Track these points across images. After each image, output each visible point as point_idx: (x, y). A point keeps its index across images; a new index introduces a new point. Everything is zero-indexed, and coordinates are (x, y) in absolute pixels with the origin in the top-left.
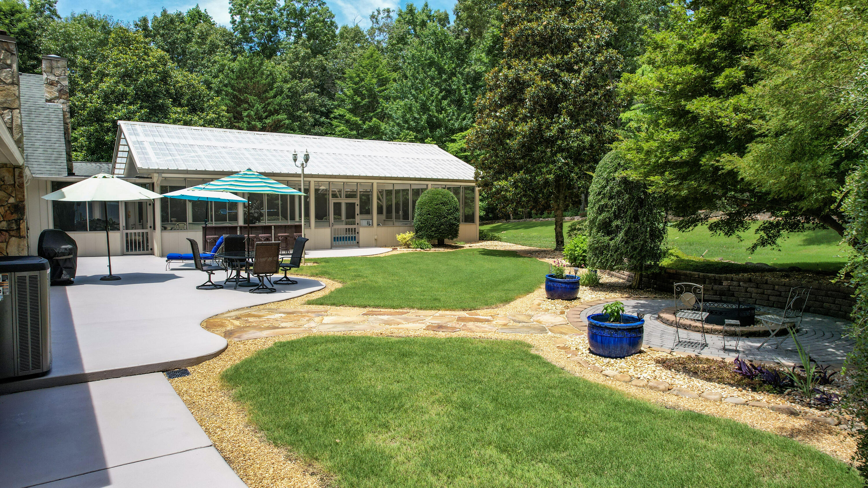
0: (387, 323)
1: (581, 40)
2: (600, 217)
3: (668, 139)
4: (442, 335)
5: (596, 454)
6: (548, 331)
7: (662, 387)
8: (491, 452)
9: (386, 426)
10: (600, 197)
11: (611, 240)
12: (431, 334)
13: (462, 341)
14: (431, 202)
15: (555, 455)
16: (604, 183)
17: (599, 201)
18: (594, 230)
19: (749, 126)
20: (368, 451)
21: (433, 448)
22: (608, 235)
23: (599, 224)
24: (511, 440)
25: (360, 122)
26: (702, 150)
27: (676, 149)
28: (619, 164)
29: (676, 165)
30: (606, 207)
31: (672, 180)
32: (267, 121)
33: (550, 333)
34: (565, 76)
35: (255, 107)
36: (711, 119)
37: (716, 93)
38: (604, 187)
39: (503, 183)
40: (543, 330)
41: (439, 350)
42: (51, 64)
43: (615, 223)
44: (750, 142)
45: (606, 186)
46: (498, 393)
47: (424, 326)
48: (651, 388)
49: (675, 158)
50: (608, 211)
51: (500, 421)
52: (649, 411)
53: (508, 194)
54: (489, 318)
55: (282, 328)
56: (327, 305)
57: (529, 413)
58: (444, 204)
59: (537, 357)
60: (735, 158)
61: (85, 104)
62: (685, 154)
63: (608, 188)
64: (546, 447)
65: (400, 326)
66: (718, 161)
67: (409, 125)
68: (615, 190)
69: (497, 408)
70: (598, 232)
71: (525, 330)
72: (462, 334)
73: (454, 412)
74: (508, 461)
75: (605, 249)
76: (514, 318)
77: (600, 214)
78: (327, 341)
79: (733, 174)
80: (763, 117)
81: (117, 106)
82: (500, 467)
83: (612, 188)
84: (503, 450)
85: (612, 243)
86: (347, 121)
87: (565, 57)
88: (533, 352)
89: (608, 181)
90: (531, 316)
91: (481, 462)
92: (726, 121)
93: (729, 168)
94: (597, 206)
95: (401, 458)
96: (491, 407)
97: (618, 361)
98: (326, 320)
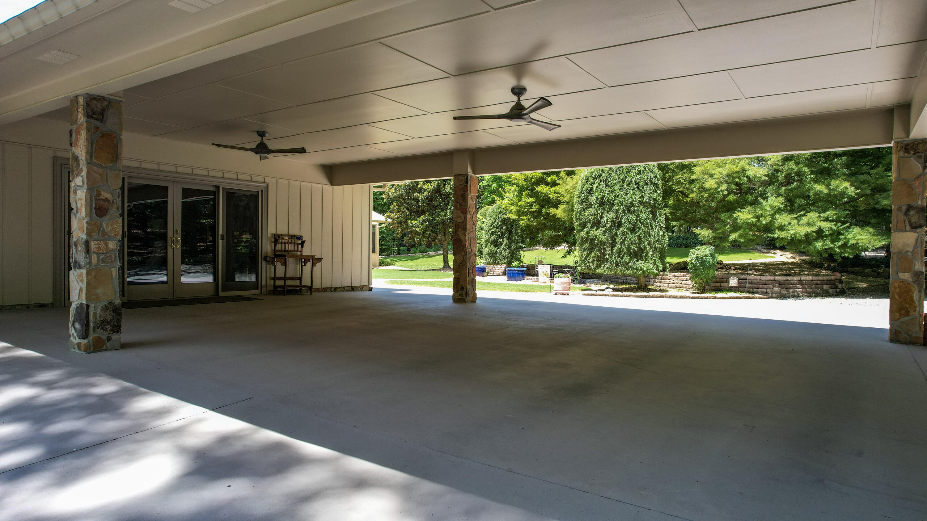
2: (492, 238)
3: (529, 201)
10: (492, 227)
11: (498, 249)
16: (494, 220)
17: (491, 229)
18: (489, 244)
19: (559, 199)
22: (496, 247)
23: (492, 241)
26: (542, 206)
27: (531, 205)
28: (500, 211)
29: (531, 213)
30: (495, 232)
31: (530, 218)
36: (546, 195)
37: (547, 184)
38: (493, 223)
39: (414, 222)
43: (499, 241)
44: (560, 204)
45: (495, 222)
49: (532, 209)
50: (496, 235)
53: (418, 229)
60: (555, 210)
62: (534, 208)
63: (496, 223)
66: (549, 211)
68: (499, 224)
70: (491, 245)
75: (495, 254)
77: (492, 236)
79: (554, 215)
80: (564, 197)
83: (498, 223)
85: (498, 250)
89: (495, 219)
92: (552, 197)
93: (553, 213)
94: (490, 232)
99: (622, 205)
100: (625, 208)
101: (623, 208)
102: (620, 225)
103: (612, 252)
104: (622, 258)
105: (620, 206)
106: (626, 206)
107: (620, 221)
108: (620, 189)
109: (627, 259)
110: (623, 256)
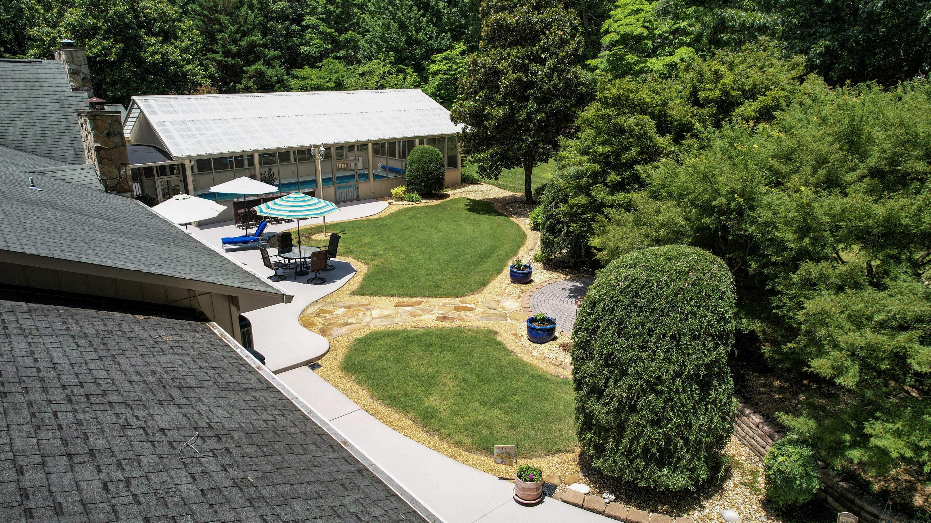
0: (412, 315)
1: (547, 32)
4: (446, 325)
5: (518, 404)
6: (508, 318)
7: (557, 364)
8: (477, 405)
9: (431, 394)
12: (440, 324)
13: (459, 330)
14: (420, 161)
15: (502, 405)
20: (428, 408)
21: (454, 404)
22: (553, 235)
24: (485, 399)
25: (335, 34)
32: (242, 43)
33: (509, 320)
34: (533, 67)
35: (229, 30)
40: (505, 317)
41: (447, 340)
42: (72, 55)
46: (479, 371)
47: (434, 317)
48: (553, 364)
51: (480, 389)
52: (547, 380)
54: (473, 306)
55: (351, 324)
56: (367, 295)
57: (494, 384)
58: (431, 161)
59: (499, 344)
61: (54, 39)
64: (499, 402)
65: (421, 318)
67: (388, 44)
69: (479, 382)
71: (495, 317)
72: (458, 323)
73: (460, 385)
74: (483, 409)
76: (488, 305)
78: (384, 336)
81: (90, 41)
82: (481, 412)
84: (482, 404)
85: (555, 241)
86: (322, 33)
87: (534, 48)
88: (499, 339)
90: (499, 302)
91: (473, 410)
95: (441, 410)
96: (476, 381)
97: (541, 345)
98: (375, 313)
99: (641, 378)
100: (645, 386)
101: (642, 386)
102: (633, 409)
103: (617, 447)
104: (632, 461)
105: (637, 379)
106: (647, 382)
107: (635, 405)
108: (641, 348)
109: (640, 463)
110: (636, 458)
